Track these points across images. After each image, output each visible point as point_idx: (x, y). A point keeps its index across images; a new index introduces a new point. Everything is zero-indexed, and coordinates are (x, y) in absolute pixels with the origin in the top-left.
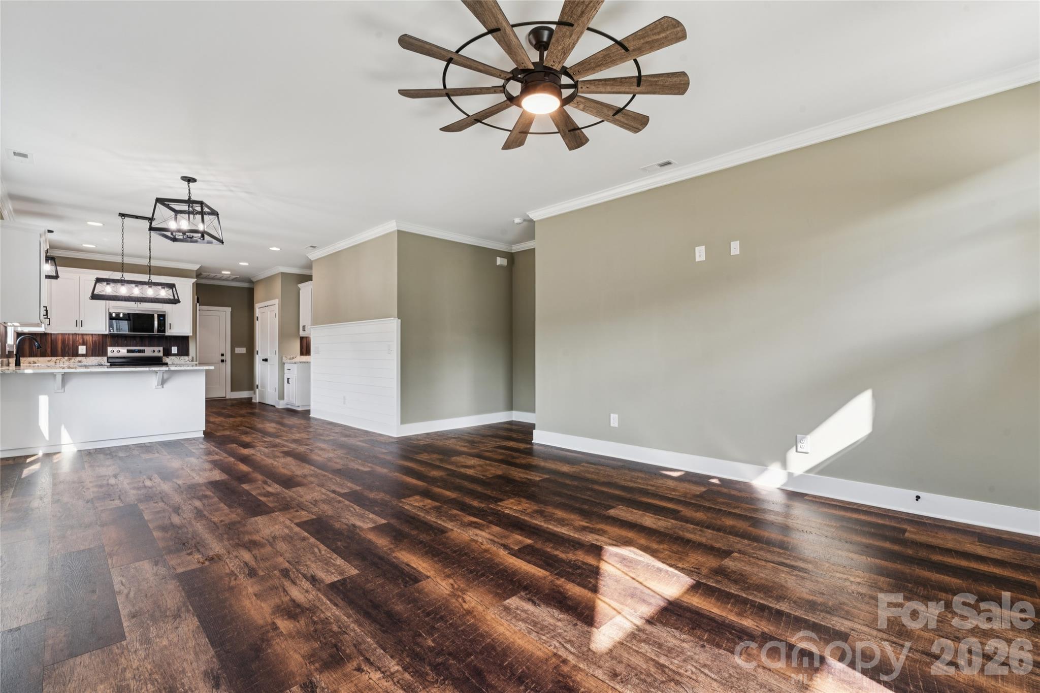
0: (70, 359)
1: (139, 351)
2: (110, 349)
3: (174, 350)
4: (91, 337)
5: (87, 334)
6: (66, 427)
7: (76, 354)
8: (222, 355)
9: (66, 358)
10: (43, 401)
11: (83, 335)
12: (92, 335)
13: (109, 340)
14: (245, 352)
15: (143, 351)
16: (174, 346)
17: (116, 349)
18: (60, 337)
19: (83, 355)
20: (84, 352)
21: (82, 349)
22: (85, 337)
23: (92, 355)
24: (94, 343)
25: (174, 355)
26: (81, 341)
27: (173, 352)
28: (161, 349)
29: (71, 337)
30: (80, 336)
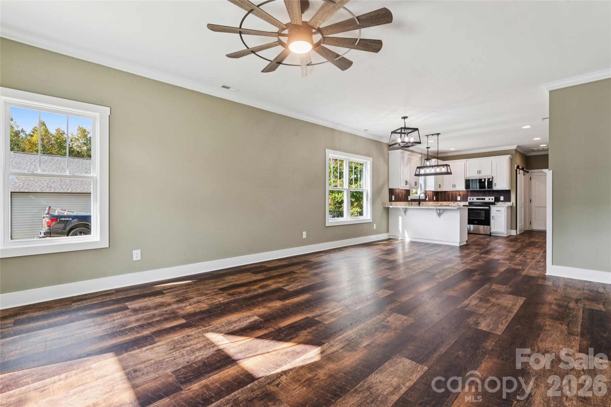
0: (454, 203)
1: (482, 199)
2: (469, 198)
3: (502, 198)
4: (462, 192)
5: (460, 191)
6: (406, 230)
7: (456, 201)
9: (453, 202)
11: (459, 191)
12: (463, 191)
13: (469, 193)
15: (484, 199)
16: (502, 196)
17: (471, 198)
18: (451, 193)
19: (459, 201)
20: (460, 200)
21: (459, 198)
22: (460, 192)
23: (463, 201)
24: (464, 195)
25: (502, 201)
26: (458, 194)
27: (501, 200)
28: (493, 198)
29: (455, 192)
30: (458, 192)
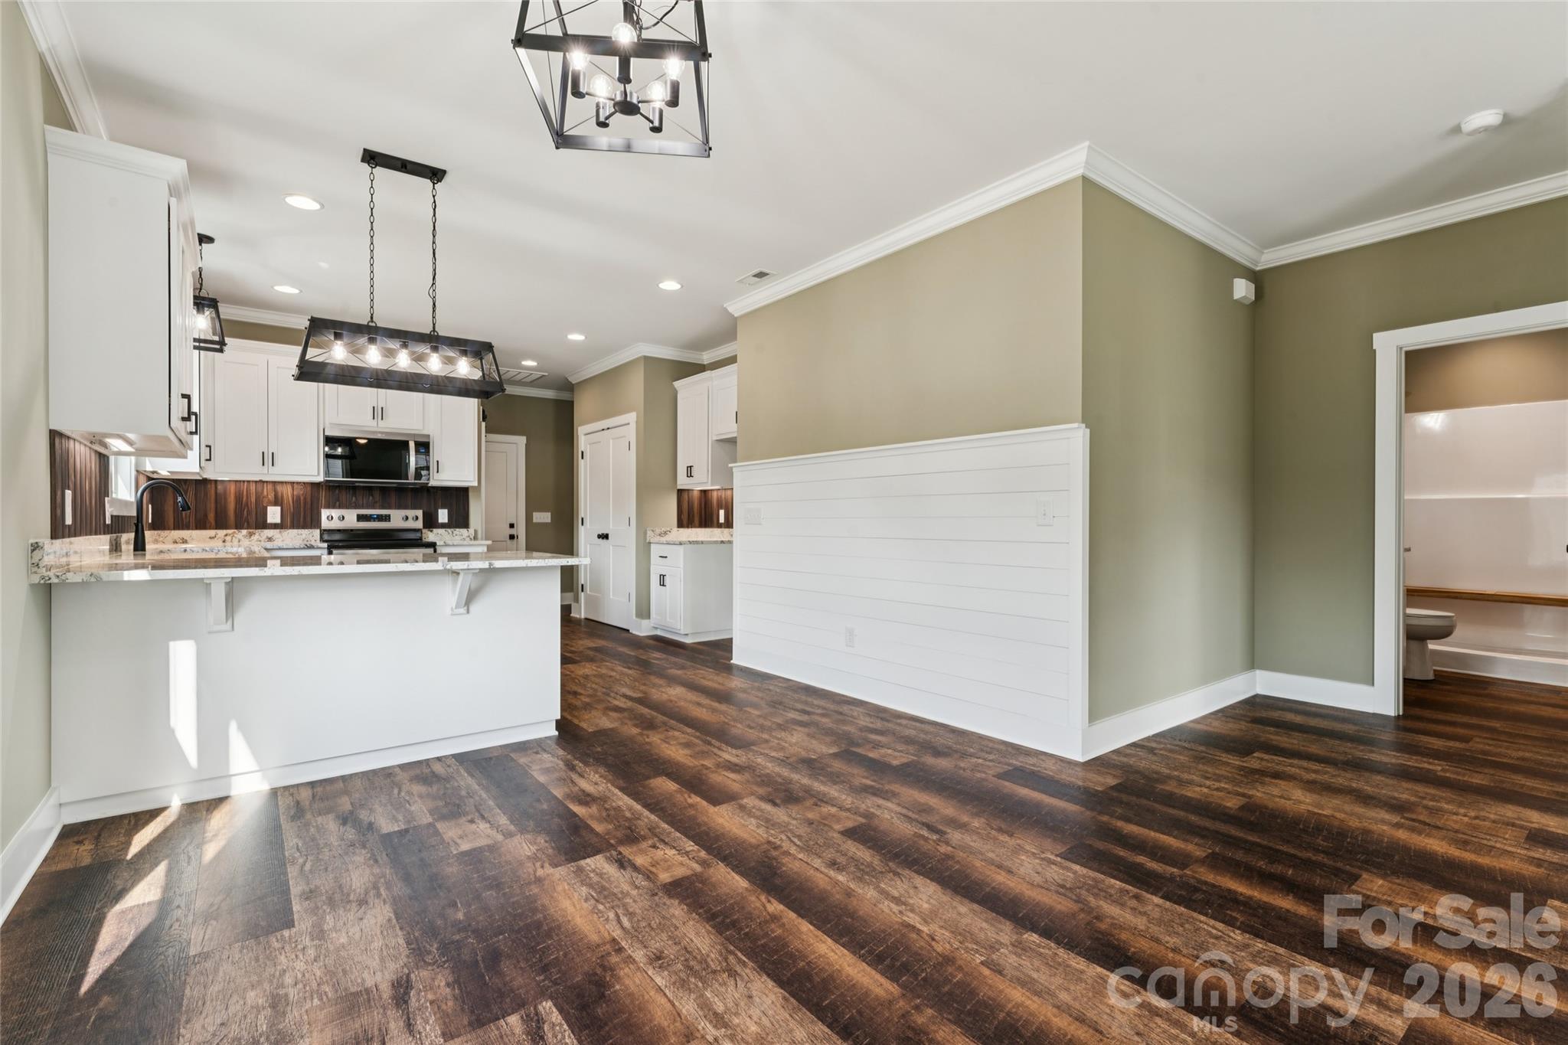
0: (251, 535)
1: (380, 518)
2: (325, 513)
3: (443, 516)
4: (289, 488)
5: (282, 483)
6: (241, 728)
7: (262, 524)
8: (512, 526)
9: (244, 532)
10: (183, 655)
11: (274, 483)
12: (292, 483)
13: (323, 495)
14: (549, 520)
15: (387, 518)
16: (443, 507)
17: (335, 513)
18: (232, 488)
19: (275, 526)
20: (278, 520)
21: (274, 514)
22: (279, 488)
23: (293, 527)
24: (297, 501)
25: (443, 526)
26: (271, 496)
27: (439, 521)
28: (420, 513)
29: (253, 487)
30: (270, 486)
